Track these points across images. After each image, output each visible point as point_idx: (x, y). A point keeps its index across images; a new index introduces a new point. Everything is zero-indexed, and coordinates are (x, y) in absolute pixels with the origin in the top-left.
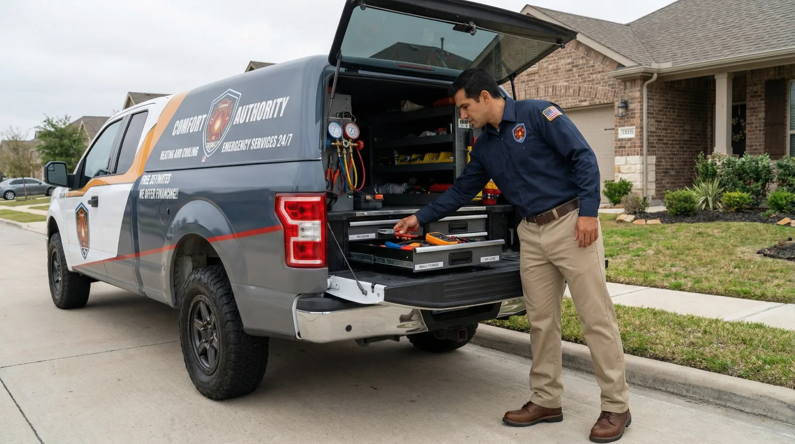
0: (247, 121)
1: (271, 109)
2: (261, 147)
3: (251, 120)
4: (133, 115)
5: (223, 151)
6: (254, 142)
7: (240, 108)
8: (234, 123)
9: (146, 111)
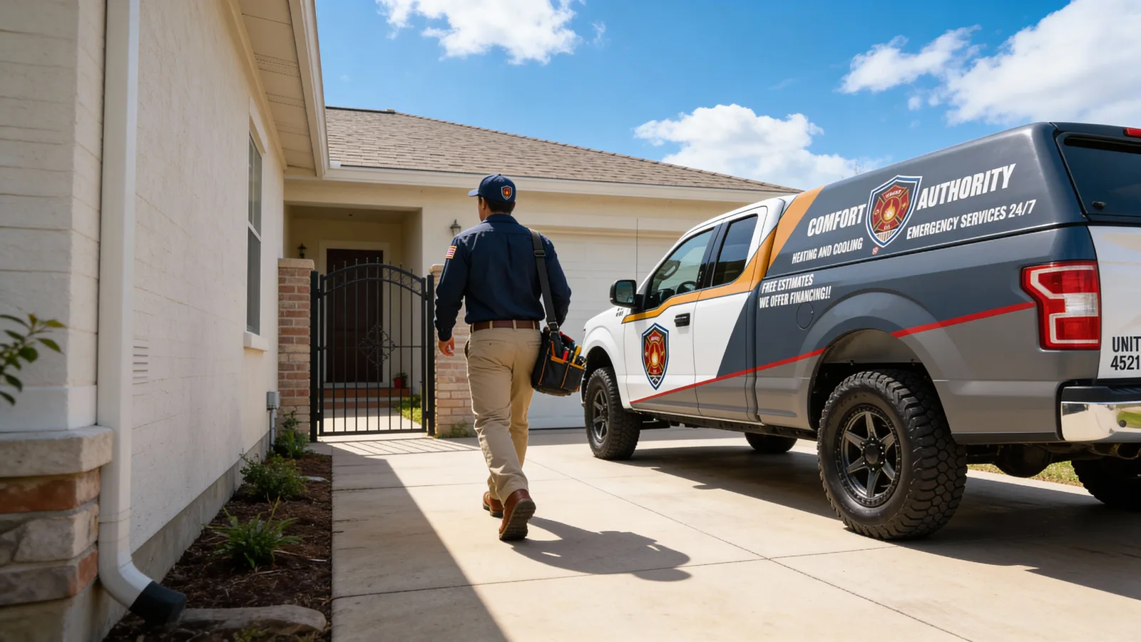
0: (942, 202)
1: (983, 183)
2: (980, 222)
3: (949, 200)
4: (731, 223)
5: (908, 238)
6: (966, 220)
7: (925, 191)
8: (919, 208)
9: (756, 215)
